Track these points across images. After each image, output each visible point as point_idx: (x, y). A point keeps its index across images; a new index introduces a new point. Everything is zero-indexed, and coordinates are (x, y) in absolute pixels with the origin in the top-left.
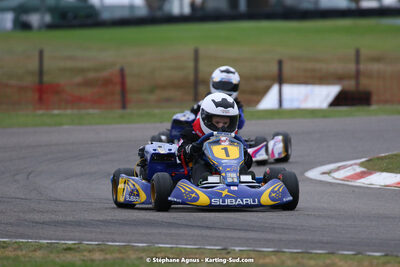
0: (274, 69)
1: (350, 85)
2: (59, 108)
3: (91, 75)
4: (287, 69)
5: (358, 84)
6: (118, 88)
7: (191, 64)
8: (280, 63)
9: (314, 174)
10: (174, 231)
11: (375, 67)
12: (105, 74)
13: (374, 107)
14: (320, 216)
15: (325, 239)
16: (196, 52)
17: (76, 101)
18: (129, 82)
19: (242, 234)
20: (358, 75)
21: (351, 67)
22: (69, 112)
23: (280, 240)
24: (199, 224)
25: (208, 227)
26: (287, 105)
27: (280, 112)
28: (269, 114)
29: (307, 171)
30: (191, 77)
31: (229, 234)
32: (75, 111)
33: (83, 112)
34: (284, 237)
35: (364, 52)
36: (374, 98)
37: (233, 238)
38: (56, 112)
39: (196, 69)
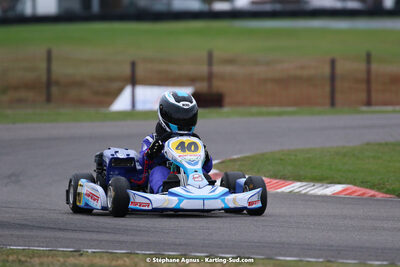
0: (127, 70)
1: (203, 87)
4: (140, 71)
5: (210, 86)
7: (43, 65)
8: (133, 65)
10: (25, 233)
11: (228, 69)
13: (226, 110)
15: (178, 241)
16: (49, 53)
19: (95, 236)
20: (210, 77)
21: (204, 69)
23: (133, 242)
24: (51, 226)
25: (60, 229)
27: (133, 114)
28: (122, 115)
30: (44, 78)
31: (81, 235)
34: (137, 239)
35: (217, 54)
36: (227, 100)
37: (85, 240)
39: (49, 70)
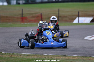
0: (77, 14)
2: (27, 23)
3: (34, 15)
4: (80, 14)
6: (40, 18)
7: (57, 13)
8: (78, 12)
9: (86, 38)
12: (37, 15)
14: (87, 48)
15: (89, 53)
16: (59, 10)
17: (30, 21)
18: (43, 16)
19: (69, 52)
22: (29, 23)
23: (78, 53)
26: (80, 22)
27: (78, 24)
28: (76, 24)
29: (85, 37)
32: (30, 23)
33: (32, 23)
34: (79, 53)
37: (67, 53)
38: (26, 23)
39: (59, 14)
